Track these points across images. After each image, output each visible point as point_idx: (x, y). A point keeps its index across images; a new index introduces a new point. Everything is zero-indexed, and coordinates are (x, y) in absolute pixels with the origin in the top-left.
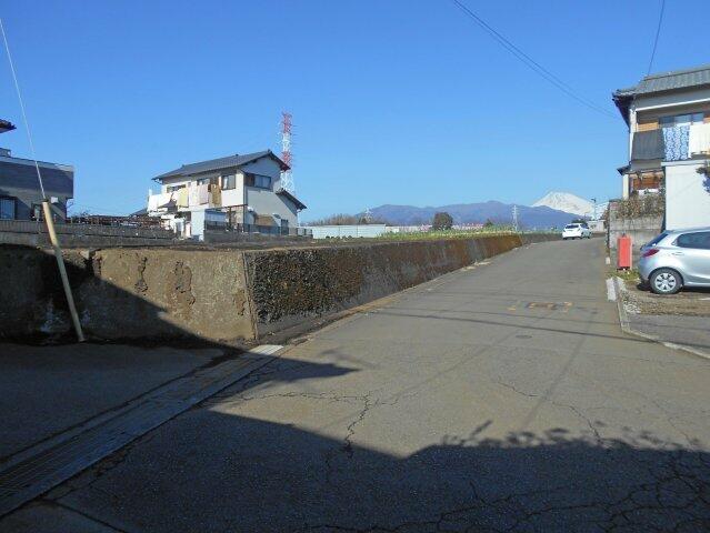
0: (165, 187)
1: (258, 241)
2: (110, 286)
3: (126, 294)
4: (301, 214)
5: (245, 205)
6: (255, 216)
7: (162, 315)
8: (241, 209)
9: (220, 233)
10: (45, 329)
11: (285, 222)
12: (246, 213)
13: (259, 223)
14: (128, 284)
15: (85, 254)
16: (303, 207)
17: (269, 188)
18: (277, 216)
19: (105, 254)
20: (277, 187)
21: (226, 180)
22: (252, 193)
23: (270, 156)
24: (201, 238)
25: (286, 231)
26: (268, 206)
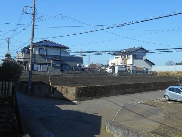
0: (114, 57)
1: (136, 75)
2: (58, 91)
3: (60, 92)
4: (153, 67)
5: (132, 65)
6: (136, 67)
7: (63, 95)
8: (131, 66)
9: (123, 73)
10: (50, 96)
11: (147, 69)
12: (133, 67)
13: (138, 70)
14: (60, 91)
15: (55, 86)
16: (154, 64)
17: (142, 59)
18: (144, 67)
19: (58, 87)
20: (144, 58)
21: (128, 56)
22: (135, 60)
23: (142, 48)
24: (117, 75)
25: (147, 72)
26: (141, 64)
